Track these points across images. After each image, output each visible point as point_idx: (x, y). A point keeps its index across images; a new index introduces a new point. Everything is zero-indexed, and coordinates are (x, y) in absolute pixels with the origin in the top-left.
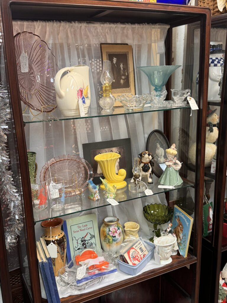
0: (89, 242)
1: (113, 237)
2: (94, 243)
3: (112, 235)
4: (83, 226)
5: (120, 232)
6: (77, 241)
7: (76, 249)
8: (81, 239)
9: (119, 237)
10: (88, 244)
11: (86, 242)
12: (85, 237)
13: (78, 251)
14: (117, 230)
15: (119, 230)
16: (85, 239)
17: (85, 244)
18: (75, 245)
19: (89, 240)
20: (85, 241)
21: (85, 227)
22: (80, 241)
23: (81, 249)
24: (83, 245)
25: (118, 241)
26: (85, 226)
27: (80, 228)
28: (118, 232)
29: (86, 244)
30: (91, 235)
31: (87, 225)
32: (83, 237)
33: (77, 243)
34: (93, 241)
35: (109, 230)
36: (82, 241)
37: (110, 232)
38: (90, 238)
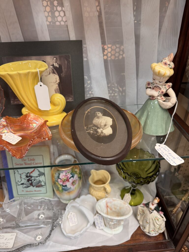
0: (37, 179)
1: (63, 186)
2: (43, 181)
3: (61, 183)
4: (29, 160)
5: (74, 180)
6: (21, 175)
7: (19, 183)
8: (25, 174)
9: (72, 187)
10: (35, 181)
11: (33, 178)
12: (32, 172)
13: (22, 186)
14: (70, 178)
15: (72, 178)
16: (32, 175)
17: (31, 180)
18: (18, 178)
19: (37, 177)
20: (31, 177)
21: (32, 162)
22: (24, 176)
23: (25, 184)
24: (28, 180)
25: (70, 190)
26: (31, 160)
27: (25, 162)
28: (71, 180)
29: (33, 181)
30: (39, 171)
31: (34, 160)
32: (28, 173)
33: (21, 177)
34: (42, 178)
35: (59, 176)
36: (27, 177)
37: (59, 180)
38: (38, 175)
